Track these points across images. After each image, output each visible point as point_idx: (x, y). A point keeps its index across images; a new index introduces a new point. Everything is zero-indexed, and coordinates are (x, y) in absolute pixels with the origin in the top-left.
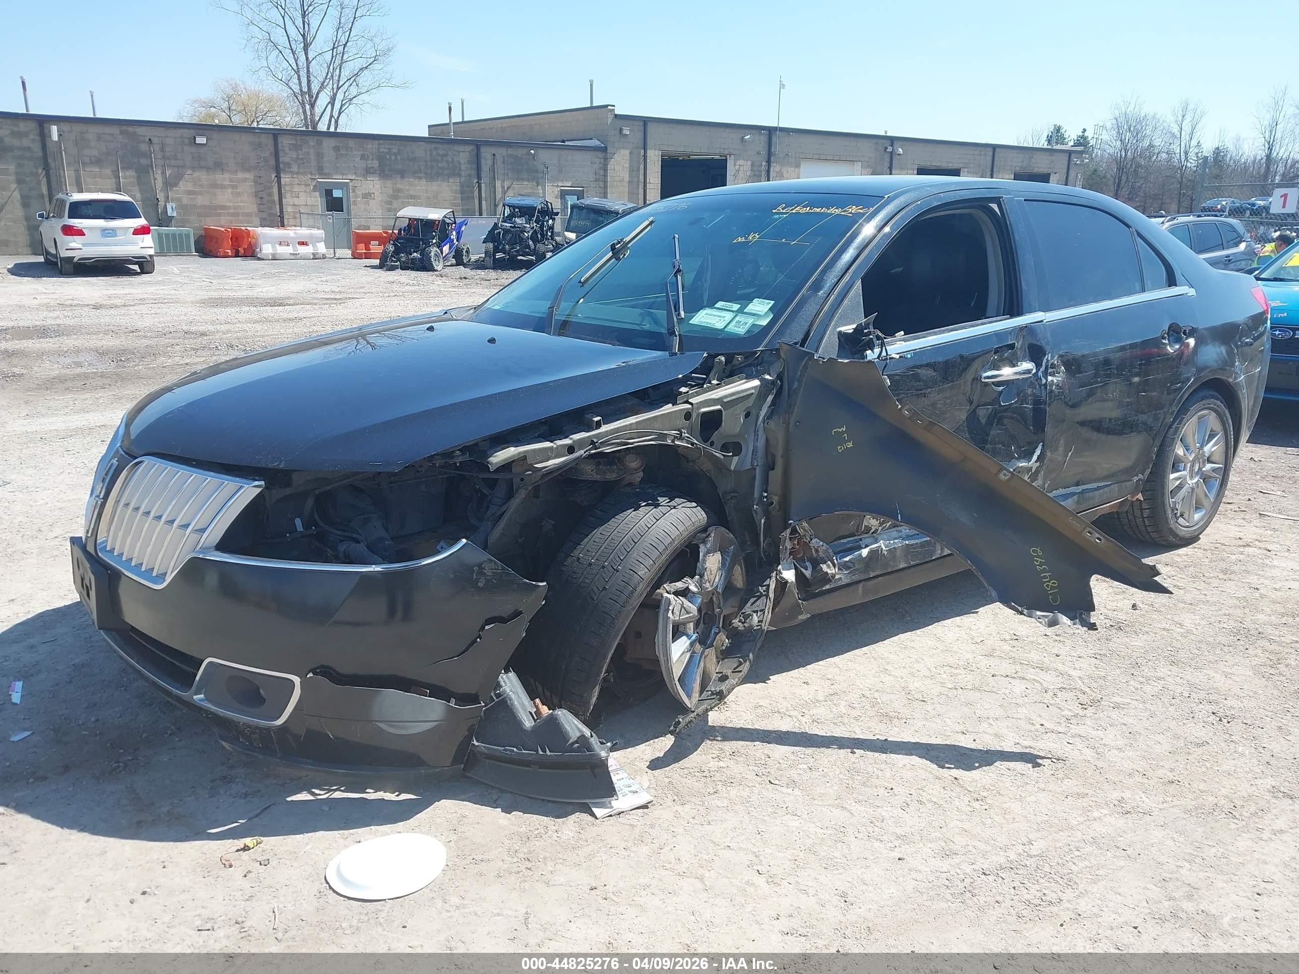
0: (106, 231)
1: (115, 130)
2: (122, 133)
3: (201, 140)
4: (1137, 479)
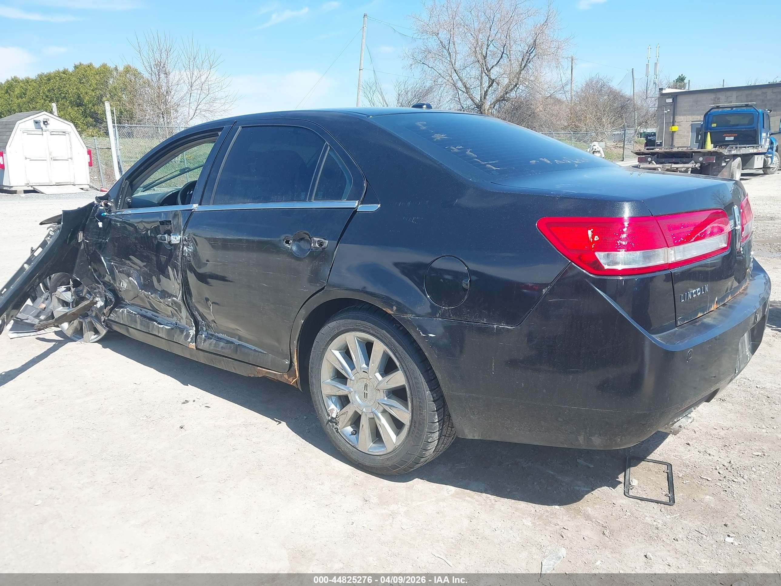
4: (289, 363)
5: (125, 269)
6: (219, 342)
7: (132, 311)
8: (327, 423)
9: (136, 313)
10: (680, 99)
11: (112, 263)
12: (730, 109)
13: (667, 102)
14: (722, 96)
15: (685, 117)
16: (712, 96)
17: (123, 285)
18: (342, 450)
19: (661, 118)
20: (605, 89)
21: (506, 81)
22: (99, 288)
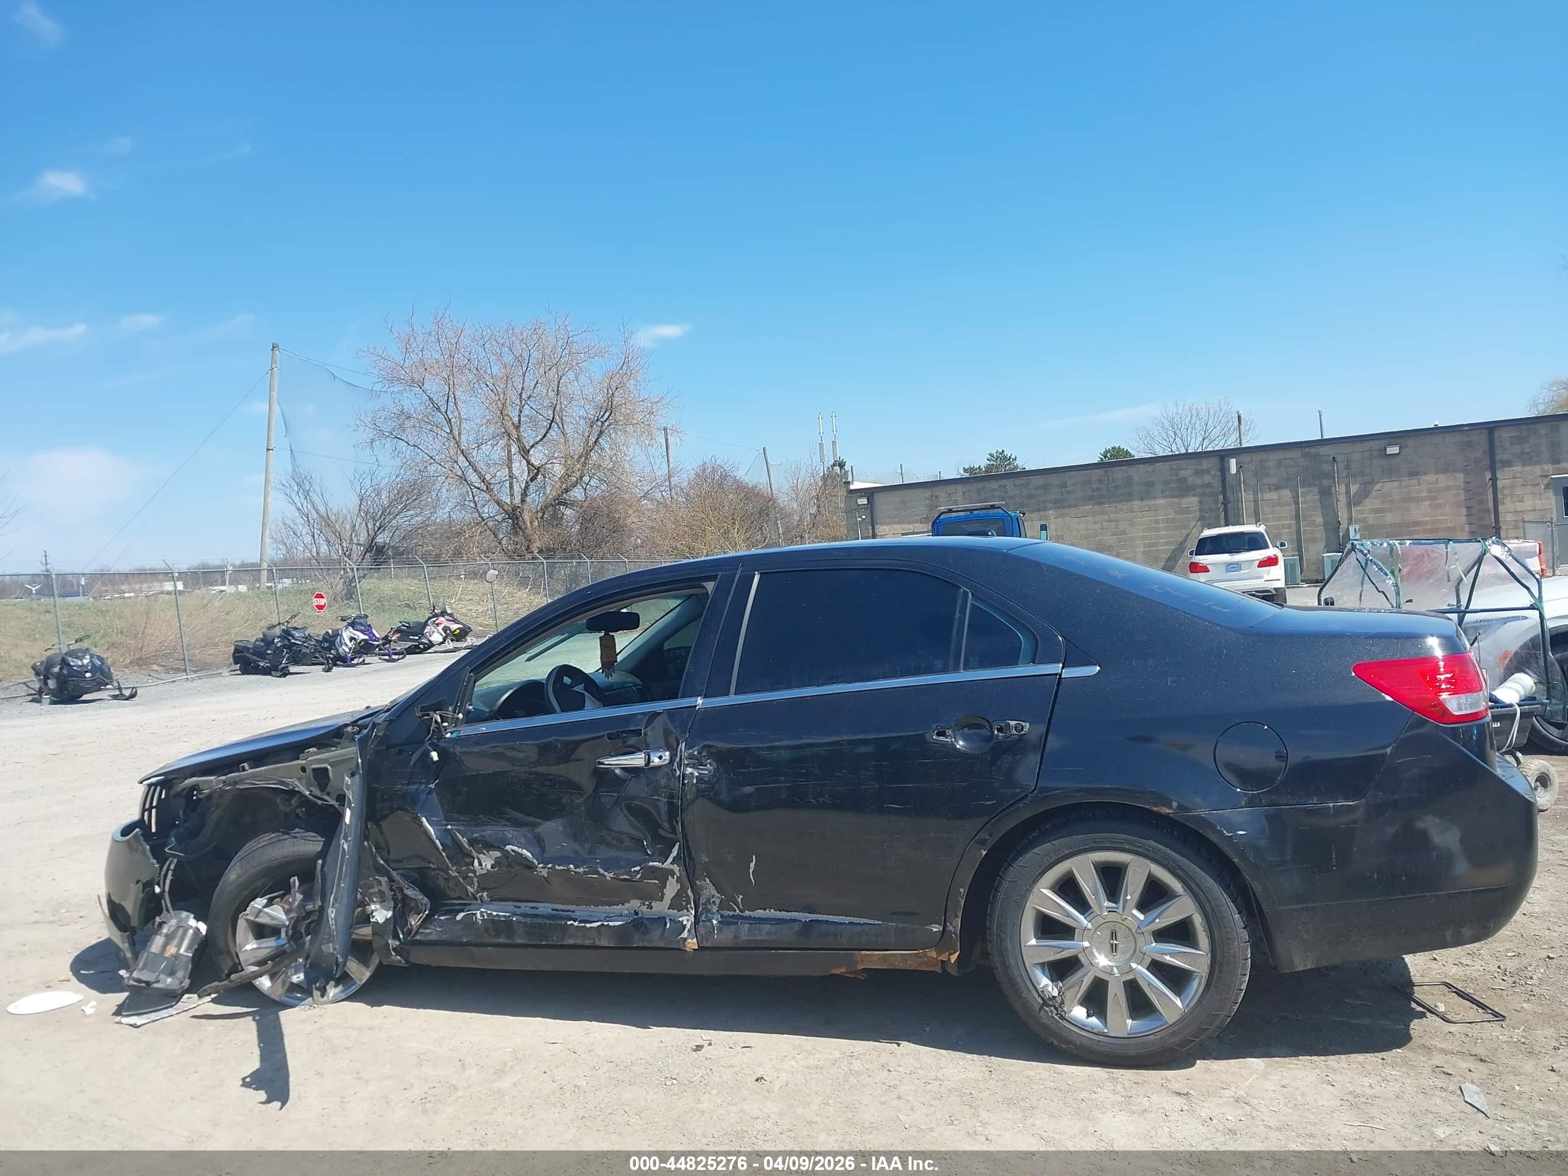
0: (1231, 566)
1: (1296, 454)
2: (1303, 456)
3: (1393, 450)
4: (941, 929)
5: (489, 832)
6: (758, 925)
7: (495, 913)
8: (1041, 1009)
9: (508, 914)
10: (878, 498)
11: (449, 827)
12: (968, 513)
13: (859, 503)
14: (941, 493)
15: (890, 527)
16: (927, 493)
17: (480, 864)
18: (1075, 1045)
19: (853, 530)
20: (728, 483)
21: (558, 470)
22: (381, 885)
